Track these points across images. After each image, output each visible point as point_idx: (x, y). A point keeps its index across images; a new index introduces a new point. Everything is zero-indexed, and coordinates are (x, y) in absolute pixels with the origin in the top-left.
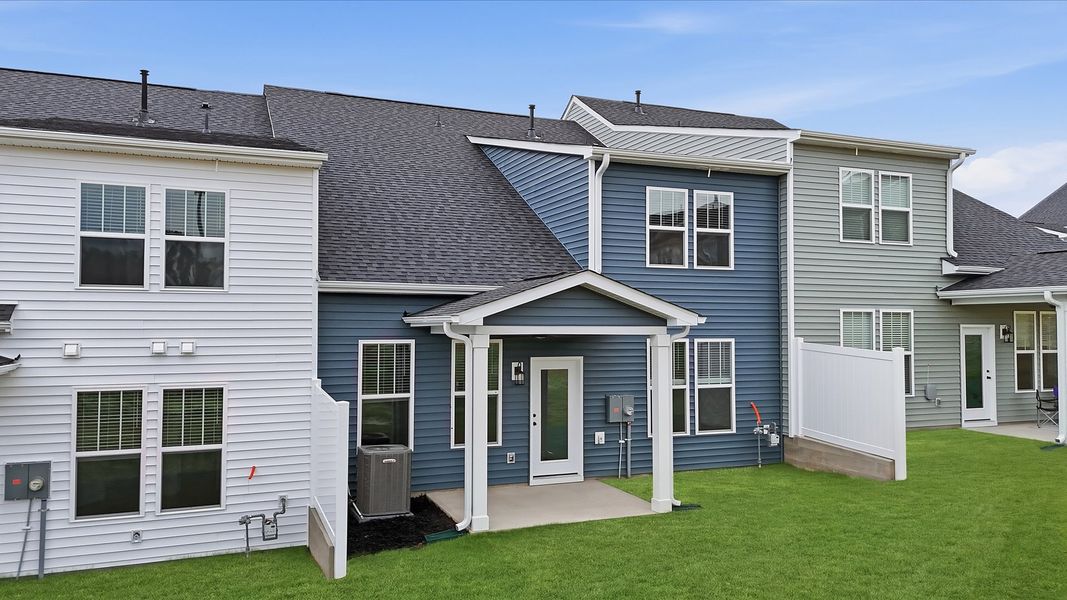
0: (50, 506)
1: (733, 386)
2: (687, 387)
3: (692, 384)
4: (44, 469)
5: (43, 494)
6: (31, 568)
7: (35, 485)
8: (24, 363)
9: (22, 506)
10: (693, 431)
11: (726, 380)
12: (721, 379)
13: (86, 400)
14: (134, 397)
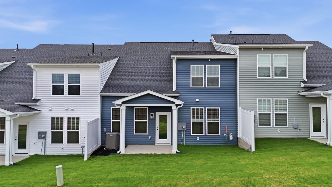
0: (47, 141)
1: (219, 121)
2: (204, 121)
3: (205, 120)
4: (45, 133)
5: (45, 138)
6: (43, 153)
7: (43, 136)
8: (42, 111)
9: (41, 140)
10: (205, 134)
11: (217, 119)
12: (215, 119)
13: (53, 119)
14: (62, 119)
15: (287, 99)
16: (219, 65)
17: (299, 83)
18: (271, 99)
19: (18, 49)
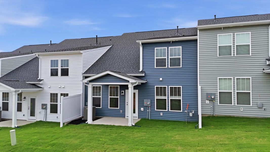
0: (47, 111)
1: (181, 99)
3: (168, 98)
4: (46, 105)
5: (46, 109)
6: (45, 120)
7: (44, 107)
8: (45, 88)
9: (44, 110)
10: (168, 110)
11: (179, 97)
12: (177, 97)
13: (51, 94)
15: (251, 78)
16: (181, 47)
17: (265, 60)
18: (232, 78)
19: (51, 44)
